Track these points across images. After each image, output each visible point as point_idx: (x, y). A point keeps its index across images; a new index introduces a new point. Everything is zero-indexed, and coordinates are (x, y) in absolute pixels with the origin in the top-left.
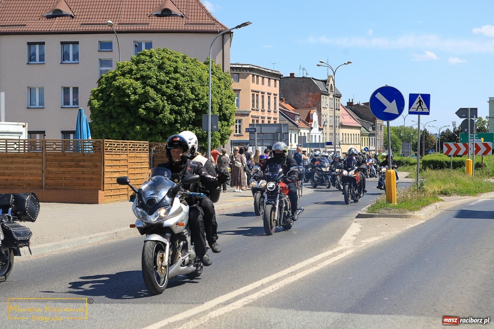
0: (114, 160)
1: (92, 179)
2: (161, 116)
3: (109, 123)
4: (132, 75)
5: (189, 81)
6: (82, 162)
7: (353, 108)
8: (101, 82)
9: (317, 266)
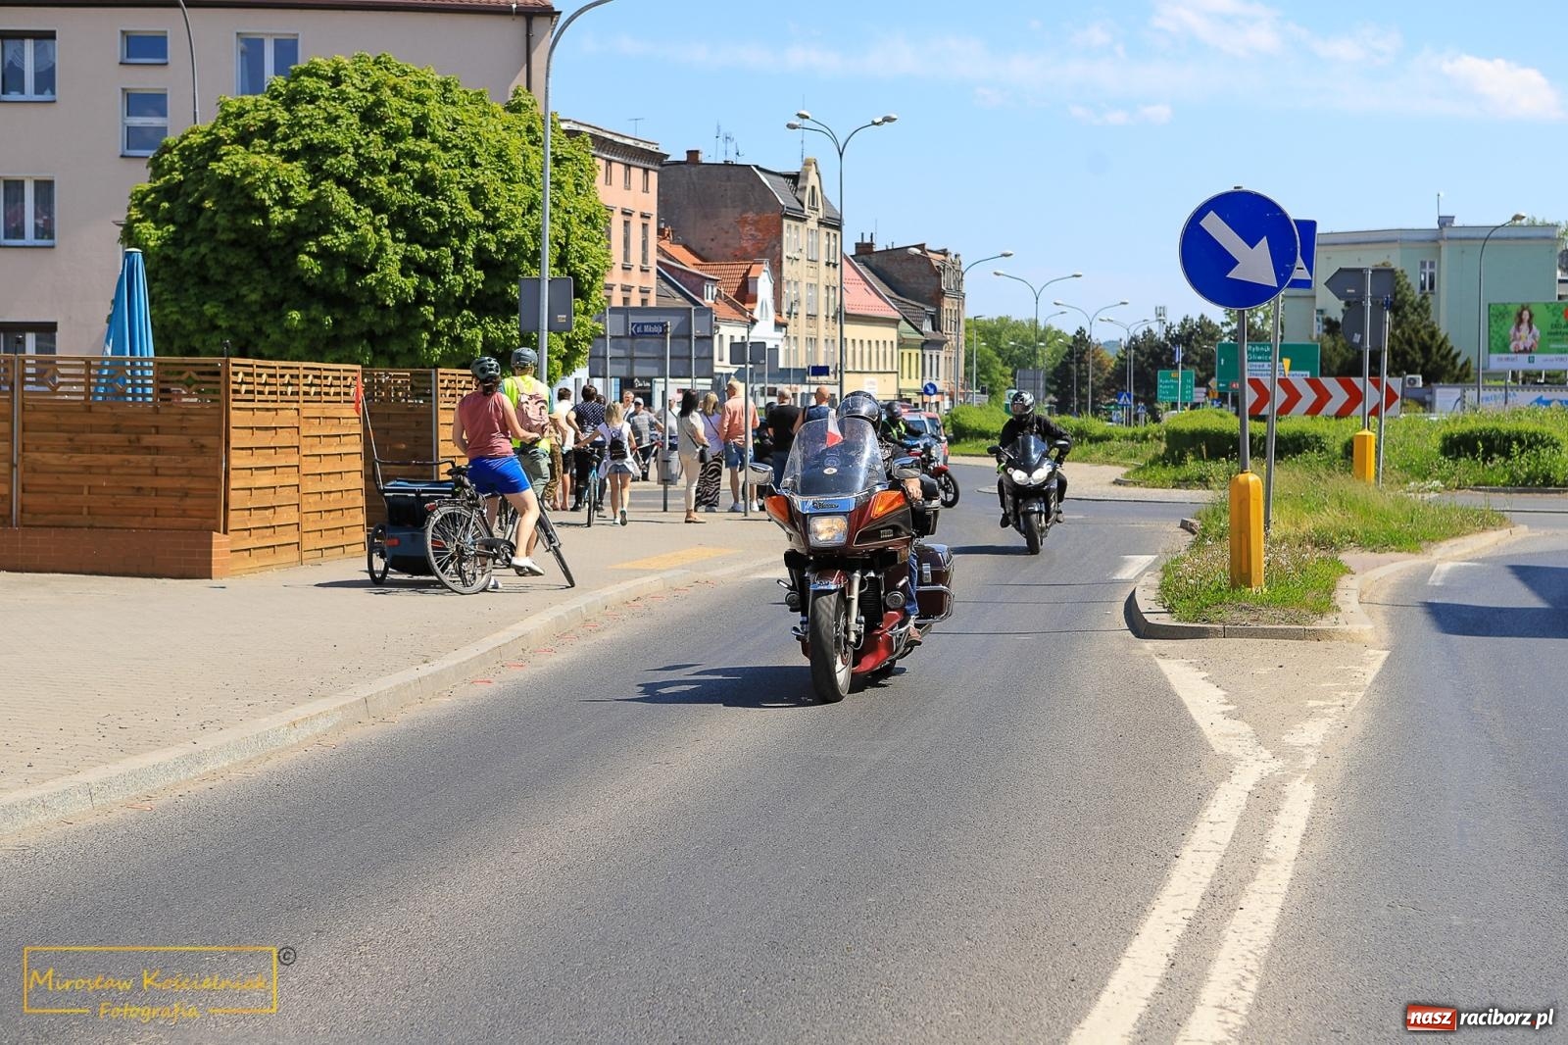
0: (258, 428)
1: (186, 494)
2: (371, 279)
3: (197, 299)
4: (274, 142)
5: (462, 163)
6: (150, 434)
7: (874, 260)
8: (163, 165)
9: (1270, 861)
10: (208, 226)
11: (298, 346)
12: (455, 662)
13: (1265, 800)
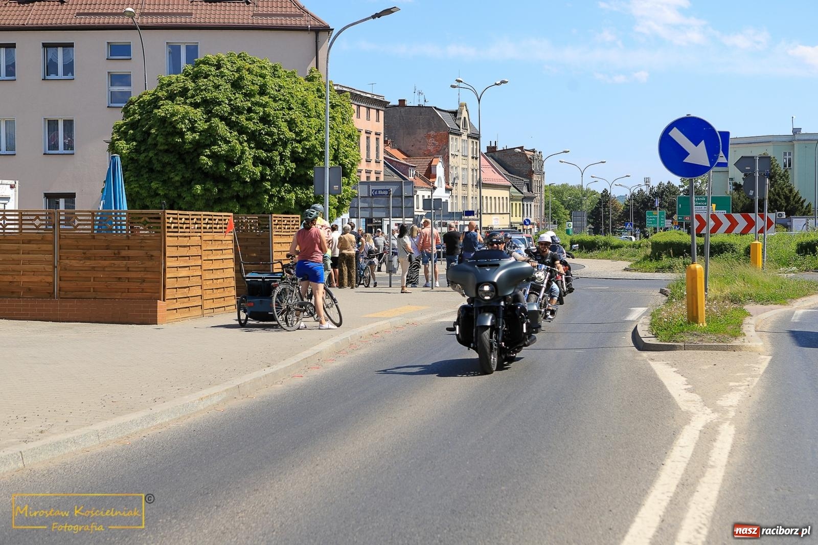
0: (180, 246)
1: (143, 280)
2: (237, 168)
3: (148, 180)
4: (187, 98)
5: (284, 108)
6: (125, 250)
7: (497, 155)
8: (129, 111)
9: (712, 467)
10: (153, 143)
11: (200, 203)
12: (283, 367)
13: (709, 434)
